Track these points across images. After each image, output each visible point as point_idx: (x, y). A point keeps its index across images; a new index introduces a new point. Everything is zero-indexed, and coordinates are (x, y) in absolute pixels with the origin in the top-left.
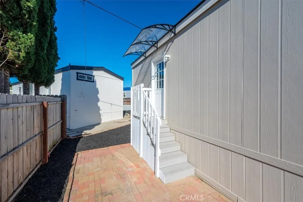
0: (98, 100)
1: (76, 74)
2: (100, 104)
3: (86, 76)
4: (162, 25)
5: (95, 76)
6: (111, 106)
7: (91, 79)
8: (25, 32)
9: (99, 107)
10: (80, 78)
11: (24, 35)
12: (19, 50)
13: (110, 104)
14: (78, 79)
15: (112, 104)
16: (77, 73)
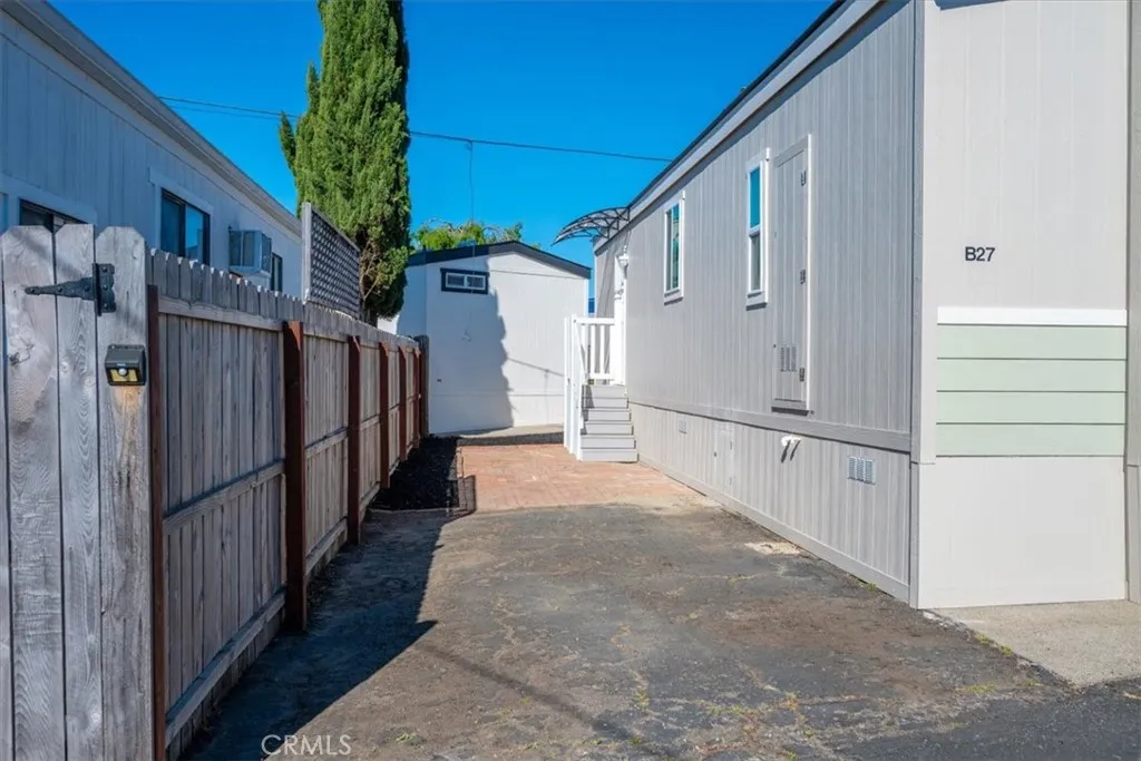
0: (502, 356)
1: (439, 275)
2: (508, 370)
3: (466, 276)
4: (601, 212)
5: (491, 274)
6: (546, 377)
7: (479, 285)
8: (398, 246)
9: (505, 381)
10: (450, 284)
11: (398, 250)
12: (391, 272)
13: (540, 369)
14: (444, 289)
15: (547, 371)
16: (444, 271)
